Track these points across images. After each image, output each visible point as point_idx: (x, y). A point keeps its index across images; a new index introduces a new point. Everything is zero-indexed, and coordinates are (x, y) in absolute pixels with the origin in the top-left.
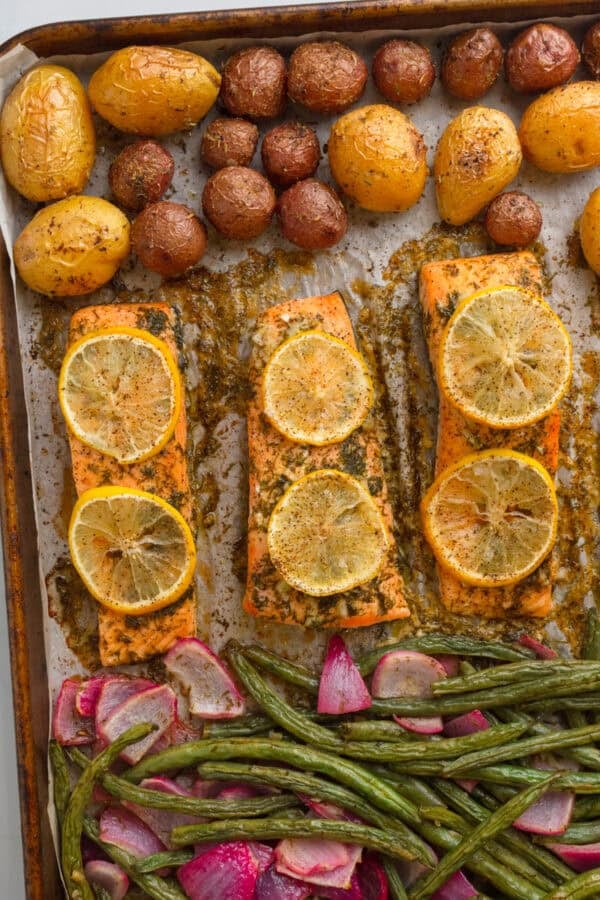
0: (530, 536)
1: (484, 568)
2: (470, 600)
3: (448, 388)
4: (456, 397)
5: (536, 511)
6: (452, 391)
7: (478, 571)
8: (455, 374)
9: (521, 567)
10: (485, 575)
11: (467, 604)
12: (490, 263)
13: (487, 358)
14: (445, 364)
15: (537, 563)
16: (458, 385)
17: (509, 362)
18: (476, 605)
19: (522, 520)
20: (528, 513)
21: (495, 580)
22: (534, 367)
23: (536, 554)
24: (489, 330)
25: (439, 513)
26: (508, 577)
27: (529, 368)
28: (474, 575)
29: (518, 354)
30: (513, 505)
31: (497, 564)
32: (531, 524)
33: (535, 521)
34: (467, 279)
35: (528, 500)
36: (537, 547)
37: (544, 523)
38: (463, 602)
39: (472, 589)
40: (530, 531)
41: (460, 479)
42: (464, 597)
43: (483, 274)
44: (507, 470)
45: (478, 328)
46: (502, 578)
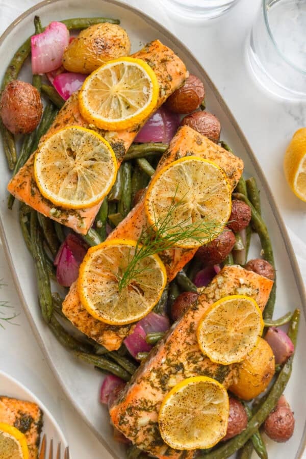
0: (134, 305)
1: (99, 306)
3: (148, 200)
4: (150, 208)
5: (147, 294)
6: (150, 203)
7: (95, 305)
8: (157, 195)
9: (118, 318)
10: (97, 309)
11: (74, 315)
13: (179, 196)
14: (155, 186)
15: (128, 322)
16: (155, 202)
17: (191, 206)
18: (79, 319)
19: (136, 294)
20: (143, 293)
21: (100, 316)
22: (202, 217)
23: (131, 316)
24: (190, 182)
25: (96, 260)
26: (108, 319)
27: (199, 216)
28: (91, 306)
29: (198, 205)
30: (137, 283)
31: (107, 308)
32: (140, 299)
33: (143, 299)
34: (203, 151)
35: (147, 286)
36: (134, 313)
37: (147, 303)
38: (74, 312)
40: (137, 302)
41: (120, 250)
42: (76, 310)
43: (213, 155)
44: (148, 263)
45: (185, 177)
46: (105, 317)
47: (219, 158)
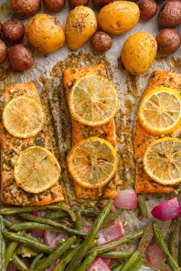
0: (106, 169)
1: (90, 181)
2: (86, 193)
3: (73, 113)
4: (76, 116)
5: (108, 160)
6: (75, 114)
7: (88, 183)
8: (75, 108)
9: (104, 180)
10: (91, 184)
11: (85, 195)
12: (88, 68)
13: (86, 101)
14: (71, 105)
15: (110, 179)
16: (77, 112)
17: (94, 101)
18: (88, 195)
19: (103, 163)
20: (106, 160)
21: (94, 186)
22: (104, 103)
23: (109, 175)
24: (86, 90)
25: (73, 161)
26: (99, 184)
27: (102, 103)
28: (86, 184)
29: (97, 99)
30: (100, 157)
31: (95, 180)
32: (107, 164)
33: (109, 163)
34: (78, 74)
35: (105, 156)
36: (109, 173)
37: (112, 164)
38: (84, 194)
39: (86, 189)
40: (107, 167)
41: (80, 149)
44: (97, 145)
45: (82, 90)
46: (97, 185)
47: (88, 71)
